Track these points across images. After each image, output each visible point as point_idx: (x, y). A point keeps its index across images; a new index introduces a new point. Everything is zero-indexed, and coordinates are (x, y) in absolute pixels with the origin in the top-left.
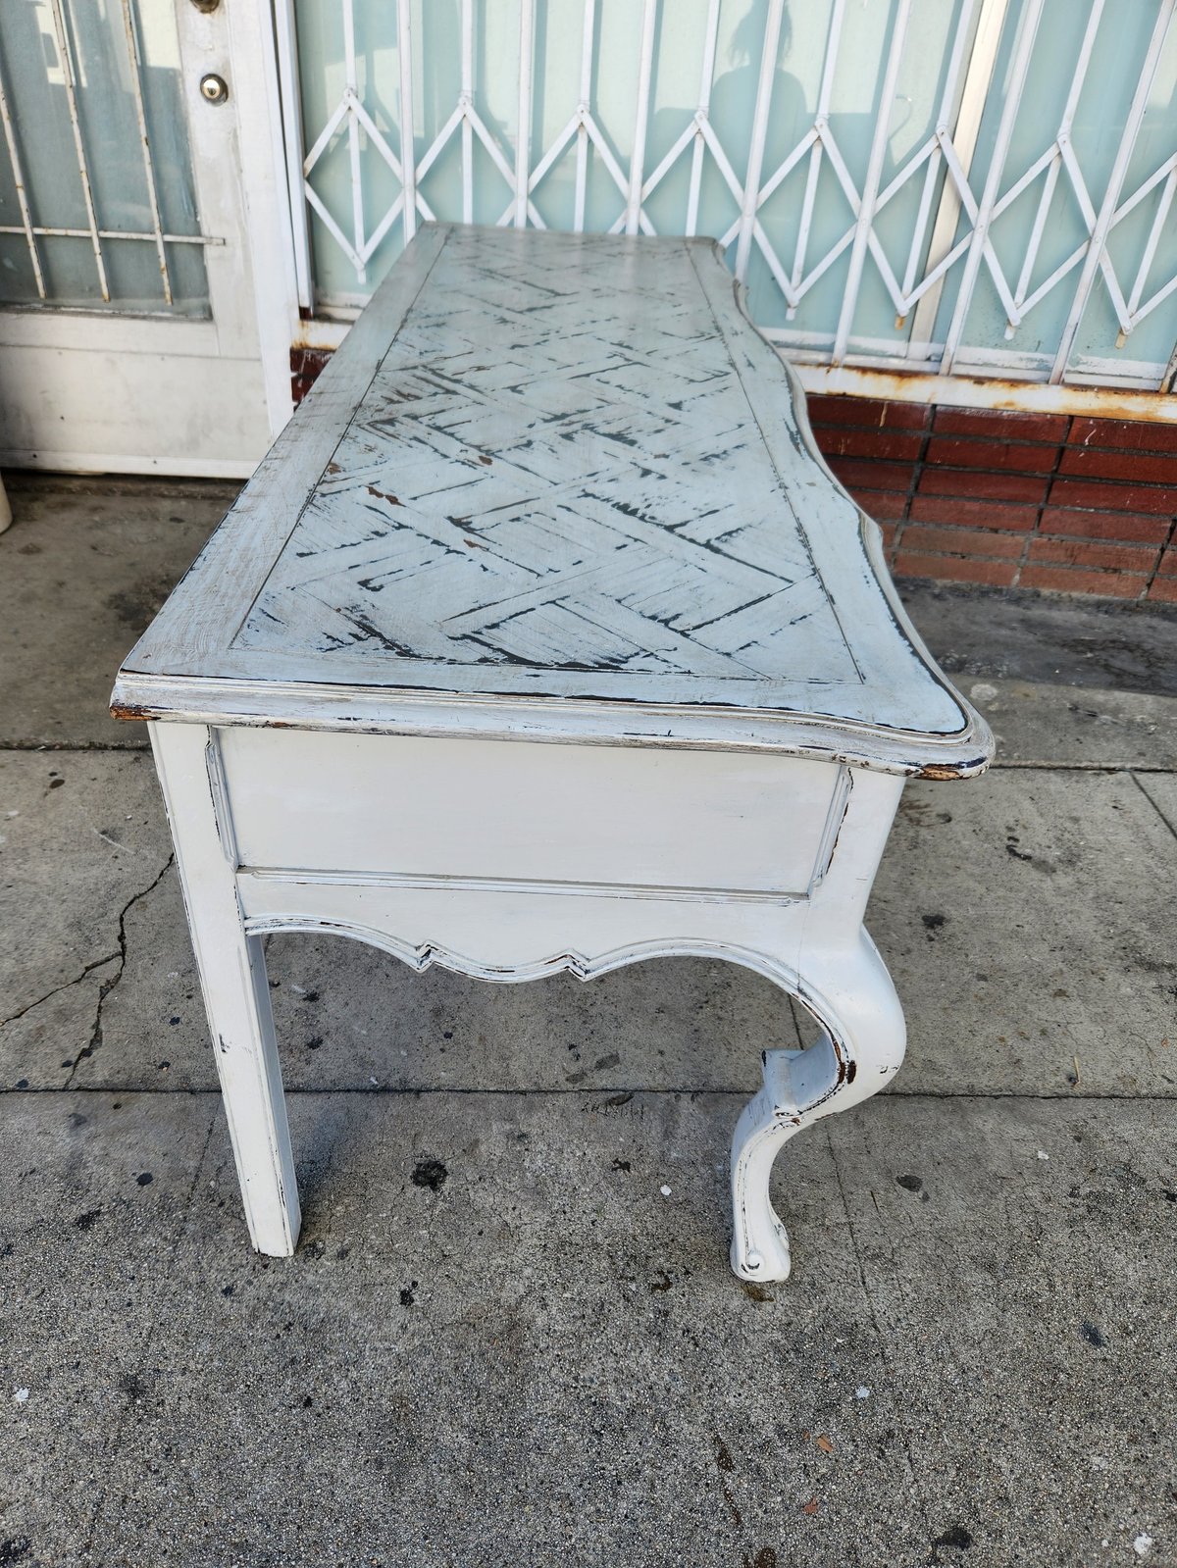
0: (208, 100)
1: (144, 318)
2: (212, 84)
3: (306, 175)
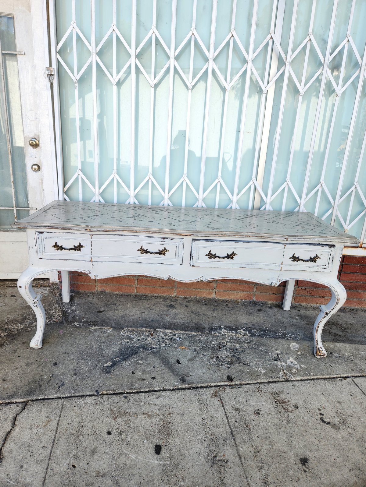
0: (34, 171)
1: (8, 231)
2: (35, 167)
3: (65, 192)
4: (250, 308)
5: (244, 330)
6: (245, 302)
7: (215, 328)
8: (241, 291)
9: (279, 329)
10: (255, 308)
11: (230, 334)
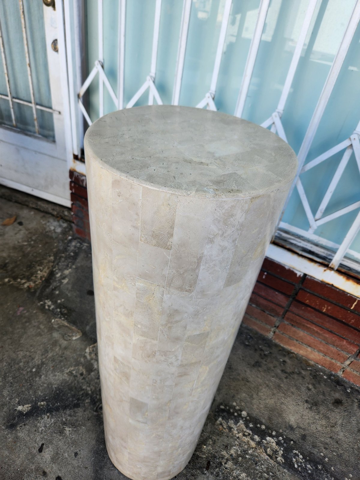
4: (322, 387)
5: (278, 443)
6: (321, 370)
7: (228, 412)
8: (320, 351)
9: (350, 472)
10: (332, 393)
11: (246, 439)
